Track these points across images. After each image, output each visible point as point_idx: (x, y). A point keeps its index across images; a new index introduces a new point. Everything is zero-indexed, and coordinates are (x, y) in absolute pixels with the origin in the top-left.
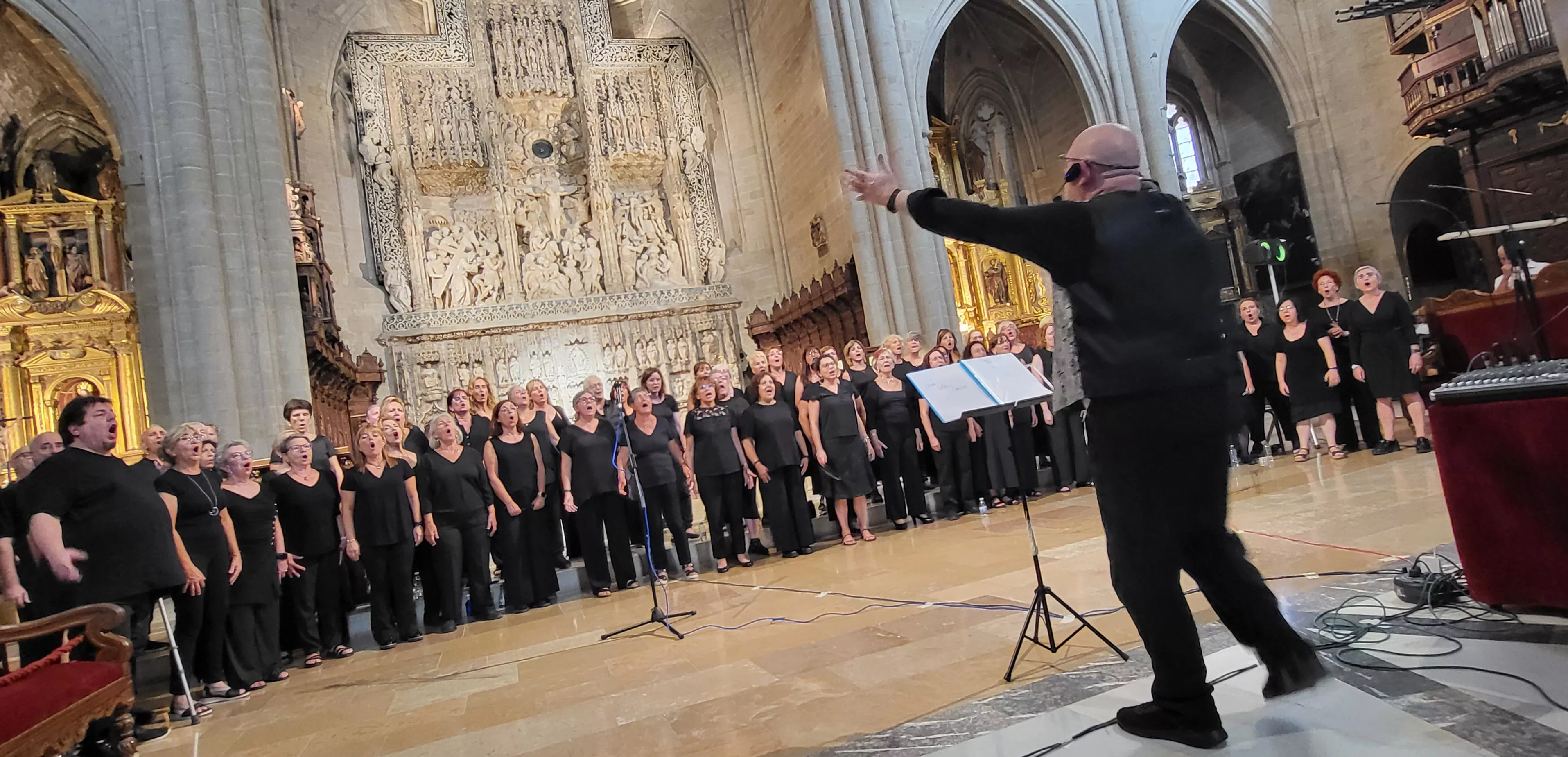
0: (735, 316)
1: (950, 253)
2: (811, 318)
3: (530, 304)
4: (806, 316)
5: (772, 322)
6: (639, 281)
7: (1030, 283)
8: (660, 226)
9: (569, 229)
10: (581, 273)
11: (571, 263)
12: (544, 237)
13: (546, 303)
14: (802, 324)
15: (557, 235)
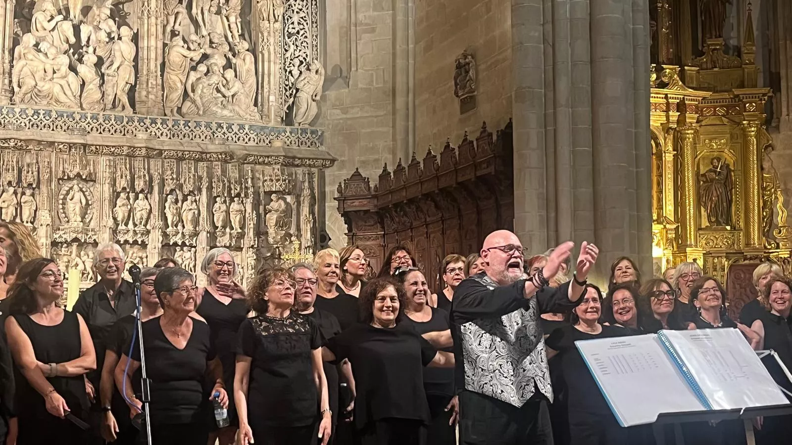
0: (322, 178)
1: (656, 138)
2: (433, 200)
3: (17, 110)
4: (427, 196)
5: (375, 197)
6: (188, 104)
7: (765, 202)
8: (233, 26)
9: (95, 8)
10: (103, 76)
11: (90, 59)
12: (54, 13)
13: (42, 112)
14: (418, 208)
15: (76, 12)
